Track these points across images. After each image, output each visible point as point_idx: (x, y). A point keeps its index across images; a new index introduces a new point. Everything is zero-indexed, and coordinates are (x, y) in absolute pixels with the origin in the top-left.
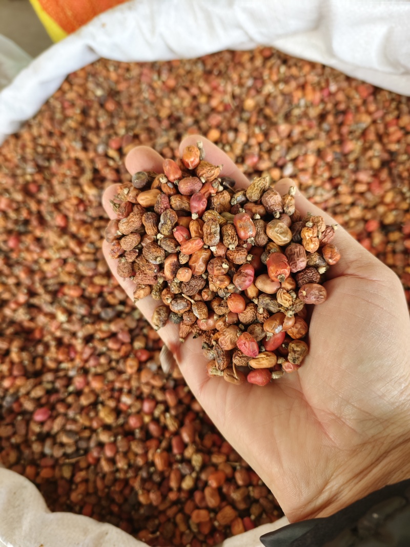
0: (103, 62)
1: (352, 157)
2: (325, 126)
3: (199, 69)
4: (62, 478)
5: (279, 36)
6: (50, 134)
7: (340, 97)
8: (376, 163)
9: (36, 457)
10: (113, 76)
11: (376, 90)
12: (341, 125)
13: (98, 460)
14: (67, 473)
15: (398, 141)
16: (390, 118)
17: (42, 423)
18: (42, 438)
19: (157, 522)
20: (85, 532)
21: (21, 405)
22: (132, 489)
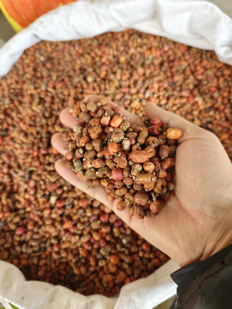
0: (43, 42)
1: (178, 84)
2: (163, 69)
3: (95, 43)
4: (33, 264)
6: (17, 82)
7: (170, 53)
8: (191, 86)
9: (19, 254)
10: (49, 49)
11: (189, 48)
12: (171, 68)
13: (51, 253)
14: (35, 261)
15: (202, 74)
16: (197, 62)
17: (20, 236)
18: (21, 243)
19: (85, 283)
20: (47, 290)
21: (8, 227)
22: (70, 267)
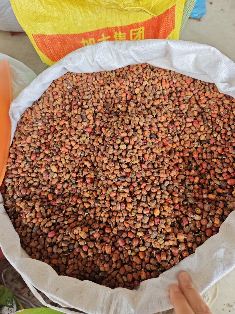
0: (70, 73)
1: (184, 112)
2: (172, 98)
3: (114, 75)
4: (63, 263)
5: (149, 60)
6: (48, 108)
7: (178, 85)
8: (196, 114)
9: (49, 254)
10: (75, 80)
11: (195, 80)
12: (179, 97)
13: (79, 253)
14: (64, 261)
15: (205, 103)
16: (200, 93)
17: (52, 238)
18: (52, 245)
19: (107, 279)
21: (42, 231)
22: (95, 265)
